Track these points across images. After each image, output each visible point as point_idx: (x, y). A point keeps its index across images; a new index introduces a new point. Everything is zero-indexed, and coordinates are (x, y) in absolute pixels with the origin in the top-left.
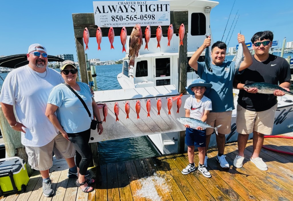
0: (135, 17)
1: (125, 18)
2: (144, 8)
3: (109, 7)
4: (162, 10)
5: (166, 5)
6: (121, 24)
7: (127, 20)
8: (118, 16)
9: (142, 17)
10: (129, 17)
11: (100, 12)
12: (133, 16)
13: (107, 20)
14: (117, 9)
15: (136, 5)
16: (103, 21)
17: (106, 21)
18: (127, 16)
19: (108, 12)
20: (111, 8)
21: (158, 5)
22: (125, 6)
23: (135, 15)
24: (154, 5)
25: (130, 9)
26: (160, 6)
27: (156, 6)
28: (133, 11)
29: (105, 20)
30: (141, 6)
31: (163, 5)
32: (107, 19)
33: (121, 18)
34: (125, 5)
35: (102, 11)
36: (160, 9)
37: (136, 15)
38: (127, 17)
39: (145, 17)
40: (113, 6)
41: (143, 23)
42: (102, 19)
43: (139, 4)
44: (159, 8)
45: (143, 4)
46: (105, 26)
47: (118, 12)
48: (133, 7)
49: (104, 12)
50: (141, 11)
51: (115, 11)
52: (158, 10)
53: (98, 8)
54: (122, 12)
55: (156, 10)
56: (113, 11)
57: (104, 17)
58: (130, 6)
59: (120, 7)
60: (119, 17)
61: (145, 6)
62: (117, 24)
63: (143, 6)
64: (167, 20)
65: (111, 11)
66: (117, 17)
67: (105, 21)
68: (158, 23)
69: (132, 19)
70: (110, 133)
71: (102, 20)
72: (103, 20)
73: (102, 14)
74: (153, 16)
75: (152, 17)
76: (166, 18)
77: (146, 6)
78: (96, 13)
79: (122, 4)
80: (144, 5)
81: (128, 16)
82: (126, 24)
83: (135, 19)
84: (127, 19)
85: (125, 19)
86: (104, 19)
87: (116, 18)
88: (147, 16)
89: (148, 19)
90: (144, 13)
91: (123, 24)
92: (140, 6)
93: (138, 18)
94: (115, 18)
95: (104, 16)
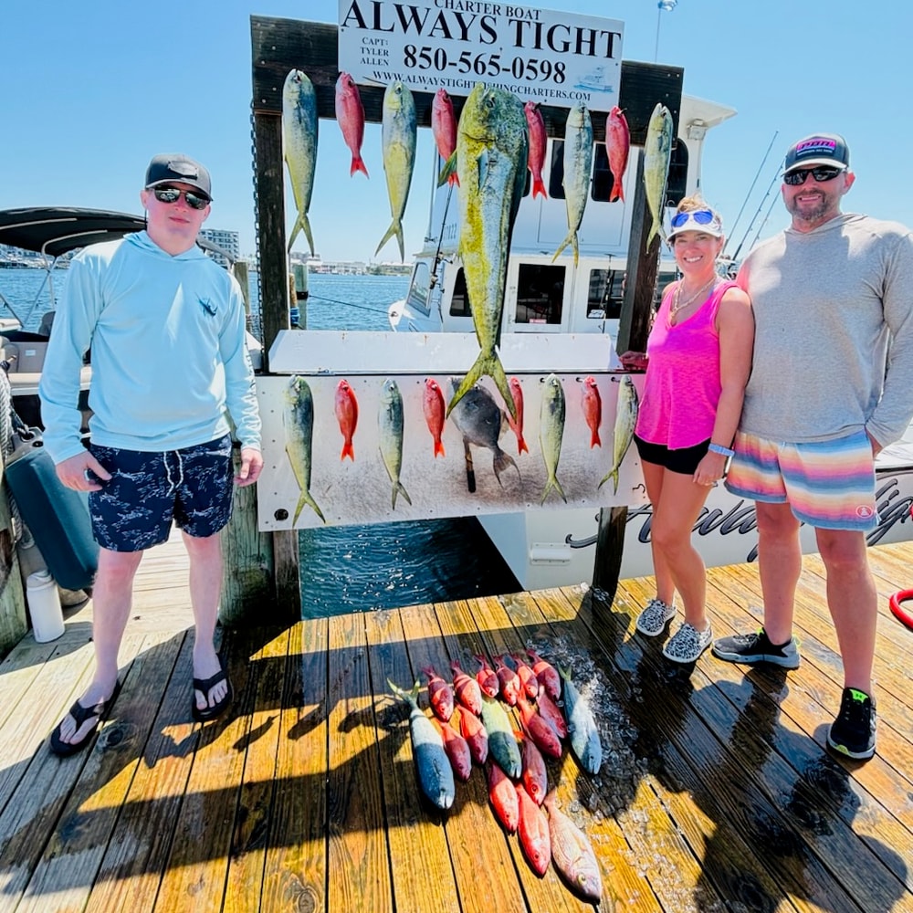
0: (491, 63)
1: (457, 61)
2: (529, 34)
3: (399, 8)
4: (592, 52)
5: (611, 35)
6: (439, 82)
7: (461, 71)
8: (429, 49)
9: (517, 68)
10: (471, 59)
11: (362, 25)
12: (485, 59)
13: (386, 58)
14: (430, 22)
15: (502, 19)
16: (371, 61)
17: (382, 62)
18: (464, 53)
19: (392, 30)
20: (408, 14)
21: (580, 31)
22: (459, 16)
23: (493, 57)
24: (568, 29)
25: (475, 31)
26: (586, 36)
27: (574, 33)
28: (488, 37)
29: (377, 58)
30: (520, 24)
31: (598, 34)
32: (386, 53)
33: (441, 60)
34: (459, 11)
35: (369, 19)
36: (585, 47)
37: (498, 57)
38: (462, 60)
39: (529, 67)
40: (414, 10)
41: (522, 90)
42: (365, 51)
43: (514, 17)
44: (585, 41)
45: (528, 19)
46: (378, 79)
47: (431, 35)
48: (489, 22)
49: (377, 26)
50: (519, 43)
51: (419, 28)
52: (578, 51)
53: (355, 6)
54: (448, 35)
55: (573, 47)
56: (413, 26)
57: (374, 46)
58: (478, 19)
59: (441, 17)
60: (431, 55)
61: (534, 26)
62: (422, 79)
63: (524, 25)
64: (608, 89)
65: (405, 27)
66: (424, 52)
67: (376, 62)
68: (573, 96)
69: (480, 66)
70: (354, 497)
71: (366, 55)
72: (371, 57)
73: (370, 33)
74: (560, 67)
75: (554, 72)
76: (606, 82)
77: (539, 26)
78: (345, 25)
79: (449, 6)
80: (529, 23)
81: (469, 54)
82: (456, 83)
83: (492, 69)
84: (464, 66)
85: (455, 64)
86: (376, 52)
87: (422, 55)
88: (537, 66)
89: (541, 76)
90: (527, 52)
91: (446, 82)
92: (514, 24)
93: (504, 70)
94: (417, 56)
95: (377, 41)
